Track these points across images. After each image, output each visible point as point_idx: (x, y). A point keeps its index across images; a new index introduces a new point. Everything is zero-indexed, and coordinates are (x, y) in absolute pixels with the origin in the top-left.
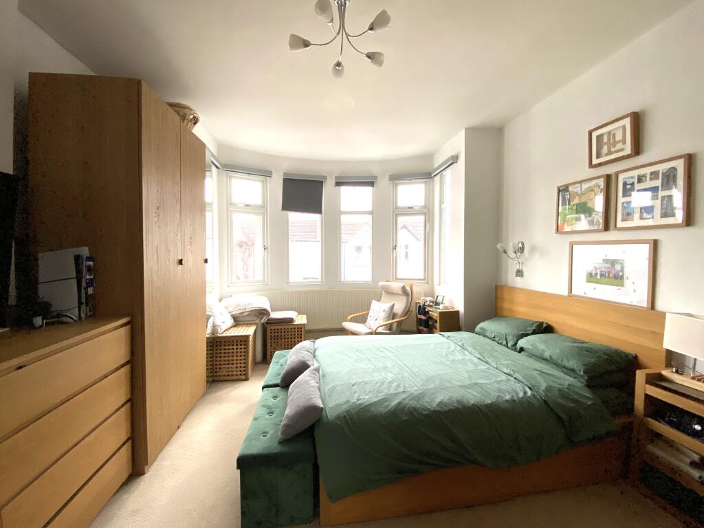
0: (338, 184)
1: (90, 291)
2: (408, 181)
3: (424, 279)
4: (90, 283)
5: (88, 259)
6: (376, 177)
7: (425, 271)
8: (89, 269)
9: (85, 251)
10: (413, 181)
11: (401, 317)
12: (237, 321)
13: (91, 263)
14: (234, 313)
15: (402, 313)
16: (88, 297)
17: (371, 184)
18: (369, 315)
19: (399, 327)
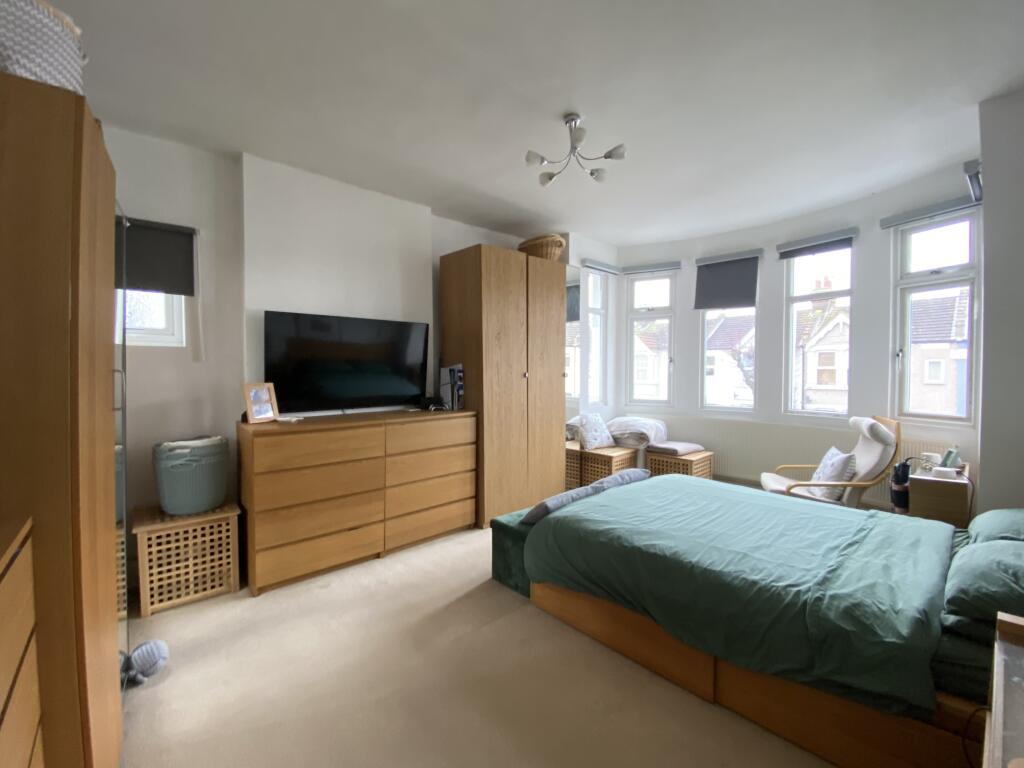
0: (787, 254)
1: (461, 392)
2: (925, 222)
3: (968, 419)
4: (461, 387)
5: (460, 371)
6: (855, 230)
7: (970, 403)
8: (460, 378)
9: (460, 366)
10: (937, 219)
11: (862, 479)
12: (617, 442)
13: (461, 374)
14: (615, 433)
15: (867, 474)
16: (459, 396)
17: (846, 242)
18: (818, 470)
19: (853, 493)
